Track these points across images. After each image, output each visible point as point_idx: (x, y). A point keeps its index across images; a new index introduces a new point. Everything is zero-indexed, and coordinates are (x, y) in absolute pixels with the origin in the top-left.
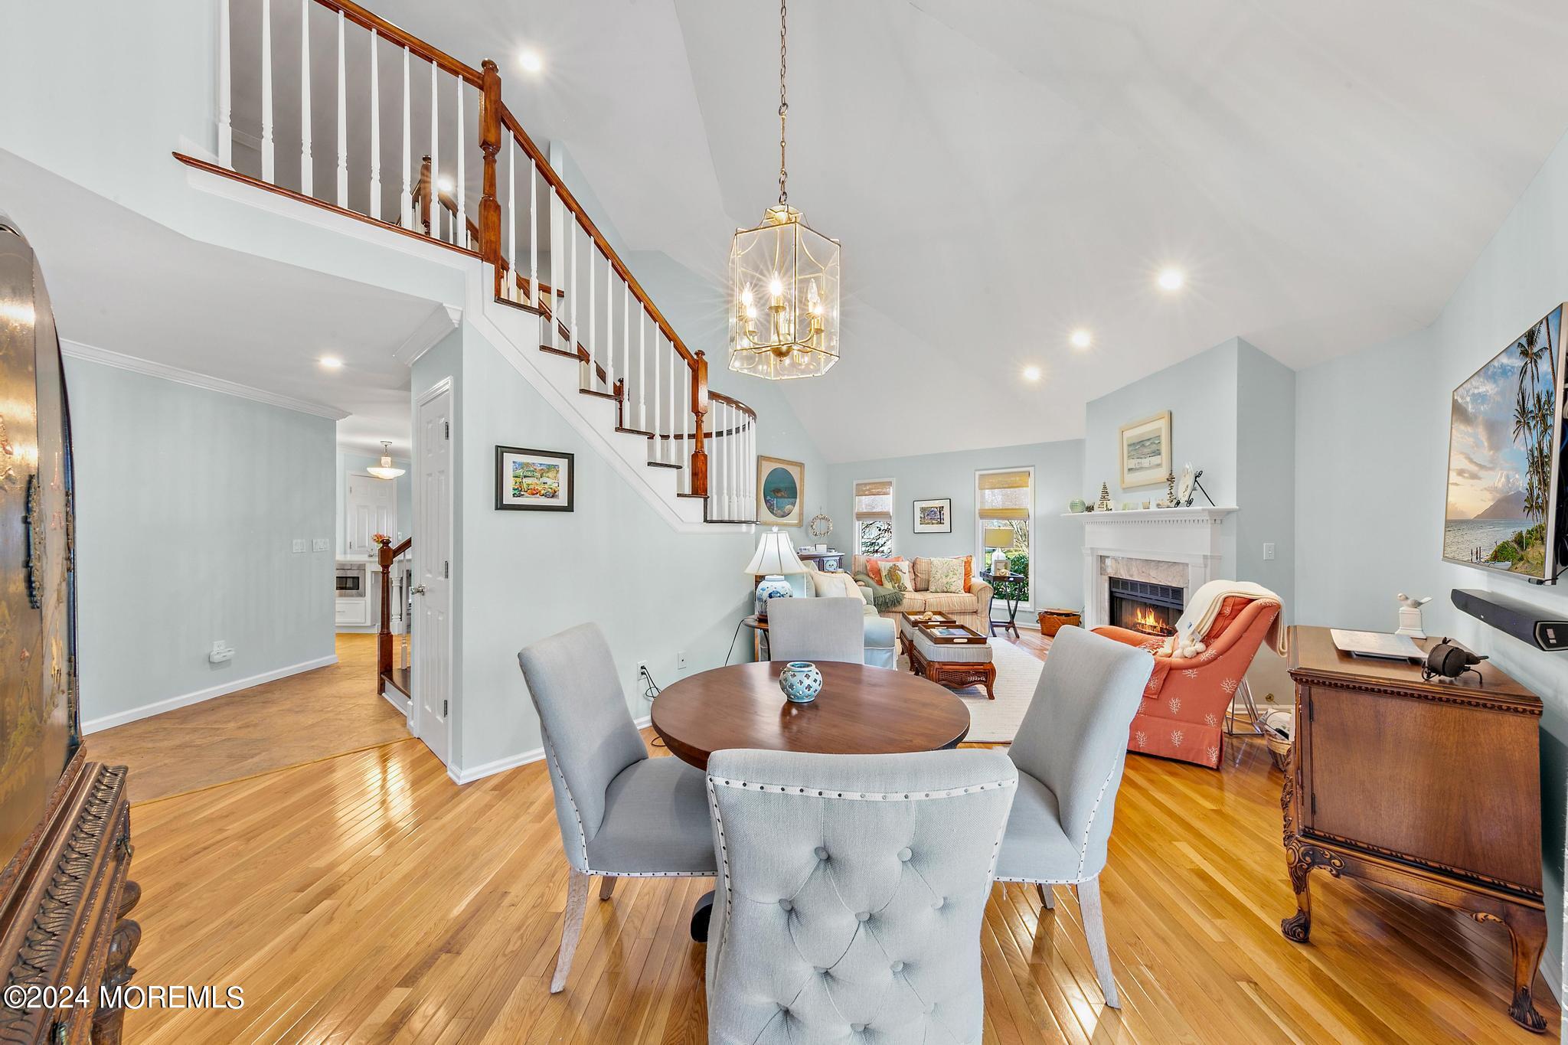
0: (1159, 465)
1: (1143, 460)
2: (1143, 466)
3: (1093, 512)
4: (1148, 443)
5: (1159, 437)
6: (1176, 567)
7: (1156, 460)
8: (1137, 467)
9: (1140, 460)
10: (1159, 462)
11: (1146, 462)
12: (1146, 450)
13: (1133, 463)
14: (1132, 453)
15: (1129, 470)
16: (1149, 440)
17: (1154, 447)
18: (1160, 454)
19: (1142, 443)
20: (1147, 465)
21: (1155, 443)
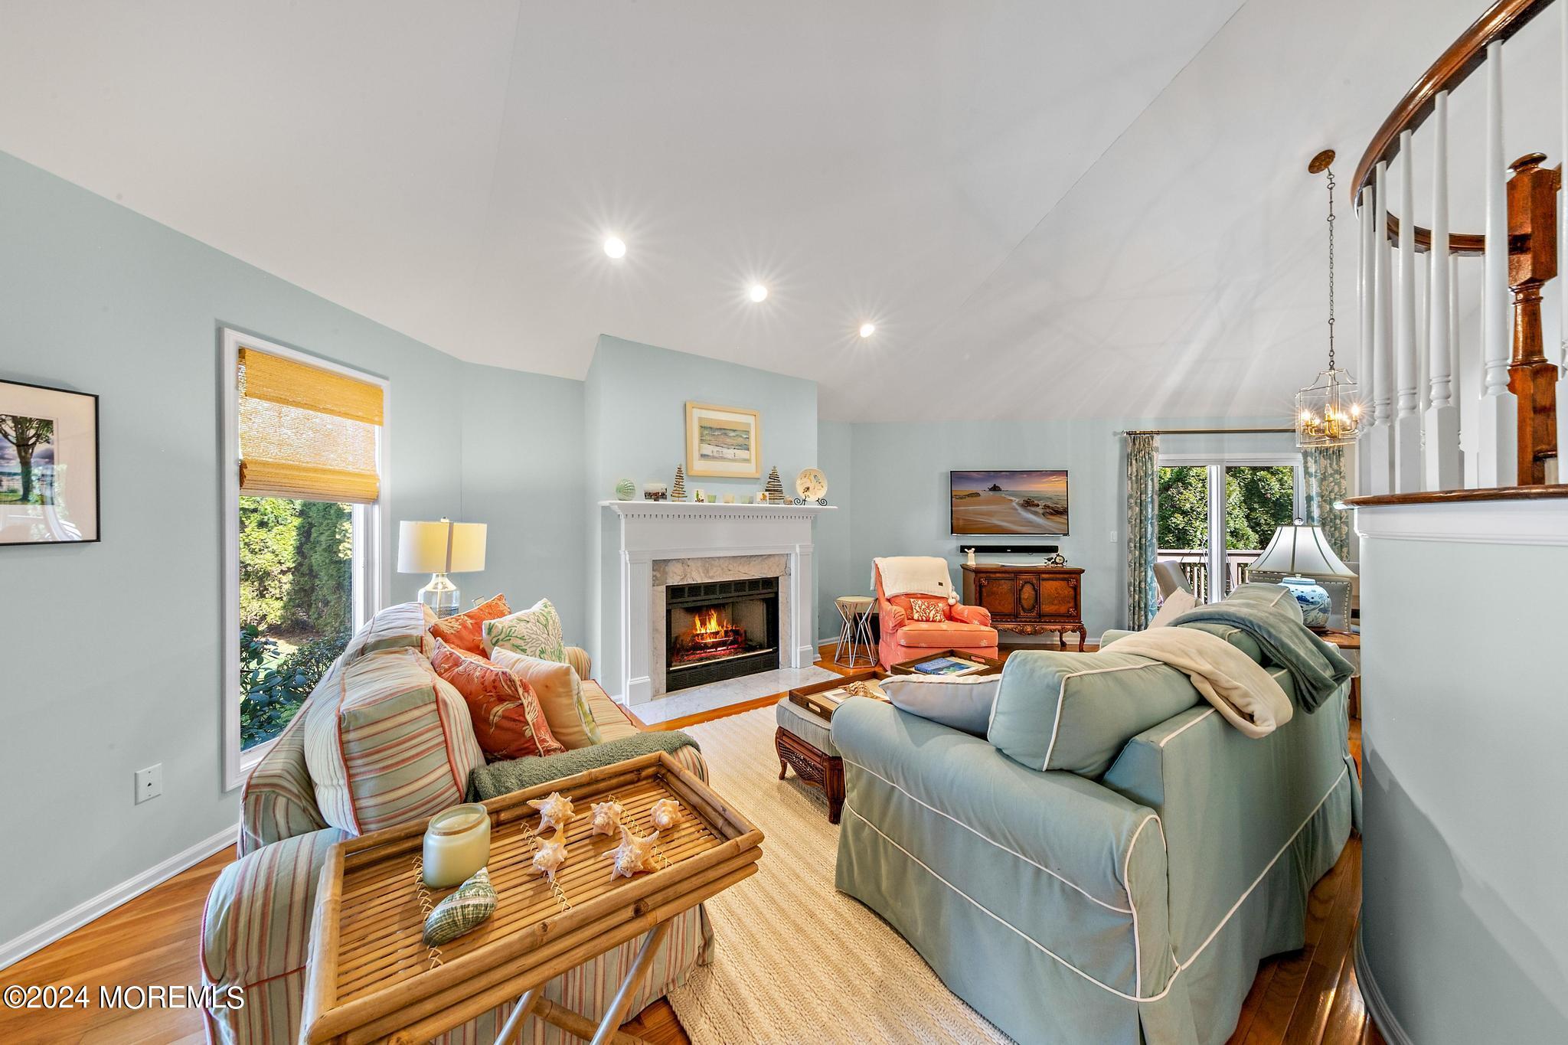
0: (747, 461)
1: (725, 451)
2: (725, 456)
3: (661, 502)
4: (732, 434)
5: (747, 432)
6: (772, 559)
7: (742, 454)
8: (715, 454)
9: (718, 449)
10: (748, 457)
11: (729, 453)
12: (728, 440)
13: (708, 449)
14: (708, 438)
15: (703, 456)
16: (734, 431)
17: (740, 441)
18: (748, 450)
19: (723, 431)
20: (730, 457)
21: (741, 437)
